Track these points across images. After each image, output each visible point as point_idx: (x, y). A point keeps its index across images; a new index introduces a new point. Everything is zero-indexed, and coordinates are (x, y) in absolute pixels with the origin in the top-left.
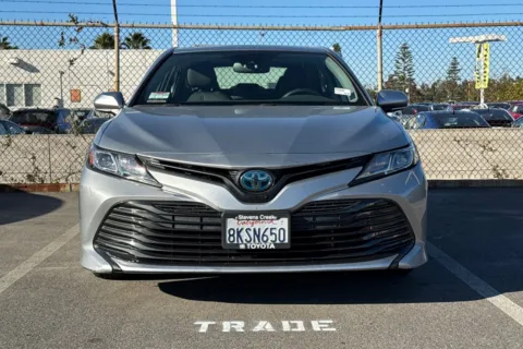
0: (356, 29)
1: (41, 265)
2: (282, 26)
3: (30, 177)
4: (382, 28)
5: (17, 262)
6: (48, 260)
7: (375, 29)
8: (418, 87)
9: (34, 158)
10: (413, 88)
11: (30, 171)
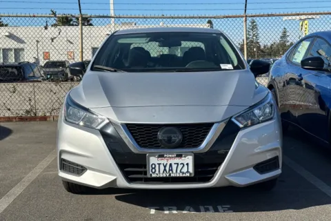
0: (230, 17)
1: (45, 170)
2: (184, 16)
3: (28, 112)
4: (246, 16)
5: (30, 169)
6: (48, 167)
7: (242, 17)
8: (262, 47)
9: (30, 100)
10: (259, 48)
11: (28, 109)
